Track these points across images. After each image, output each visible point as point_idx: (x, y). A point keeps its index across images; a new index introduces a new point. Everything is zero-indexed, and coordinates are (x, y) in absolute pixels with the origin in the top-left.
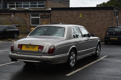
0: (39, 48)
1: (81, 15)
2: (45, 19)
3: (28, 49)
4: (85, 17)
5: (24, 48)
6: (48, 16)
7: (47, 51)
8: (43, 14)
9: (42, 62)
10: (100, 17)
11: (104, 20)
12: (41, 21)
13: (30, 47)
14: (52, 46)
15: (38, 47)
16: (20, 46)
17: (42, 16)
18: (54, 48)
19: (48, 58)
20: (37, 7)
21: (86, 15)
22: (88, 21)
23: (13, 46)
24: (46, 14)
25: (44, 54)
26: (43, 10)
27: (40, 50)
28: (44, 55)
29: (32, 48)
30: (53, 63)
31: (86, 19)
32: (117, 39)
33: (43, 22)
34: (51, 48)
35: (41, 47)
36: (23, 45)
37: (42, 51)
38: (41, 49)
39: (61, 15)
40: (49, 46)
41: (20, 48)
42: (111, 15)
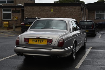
0: (48, 42)
1: (52, 10)
2: (16, 13)
3: (35, 43)
4: (55, 12)
5: (31, 42)
6: (19, 11)
7: (56, 45)
8: (15, 9)
9: (51, 55)
10: (69, 12)
11: (73, 15)
12: (12, 16)
13: (38, 41)
14: (61, 39)
15: (46, 41)
16: (27, 40)
17: (13, 11)
18: (63, 41)
19: (58, 52)
20: (7, 3)
21: (57, 10)
22: (58, 15)
23: (18, 39)
24: (18, 9)
25: (54, 47)
26: (12, 5)
27: (49, 44)
28: (53, 49)
29: (40, 41)
30: (62, 57)
31: (56, 14)
32: (88, 31)
33: (15, 16)
34: (61, 41)
35: (50, 41)
36: (29, 38)
37: (51, 45)
38: (50, 42)
39: (33, 10)
40: (58, 39)
41: (27, 42)
42: (79, 10)
